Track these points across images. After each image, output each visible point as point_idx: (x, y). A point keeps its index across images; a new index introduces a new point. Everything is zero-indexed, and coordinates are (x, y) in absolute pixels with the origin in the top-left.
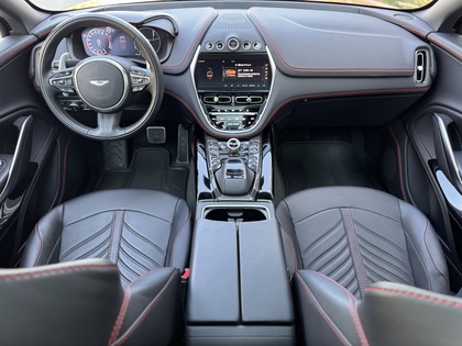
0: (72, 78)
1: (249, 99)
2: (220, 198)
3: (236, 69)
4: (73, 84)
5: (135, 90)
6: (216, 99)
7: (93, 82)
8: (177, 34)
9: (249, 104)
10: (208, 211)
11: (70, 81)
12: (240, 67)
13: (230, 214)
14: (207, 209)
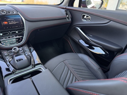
1: (17, 32)
2: (16, 73)
3: (8, 21)
6: (1, 34)
13: (24, 78)
14: (10, 80)
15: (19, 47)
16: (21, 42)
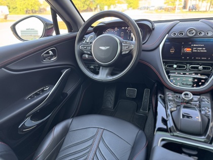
0: (91, 46)
1: (201, 67)
2: (175, 134)
3: (192, 48)
4: (91, 49)
5: (123, 53)
6: (175, 66)
7: (101, 48)
8: (153, 29)
9: (200, 71)
10: (164, 142)
11: (90, 48)
12: (195, 47)
13: (184, 150)
14: (163, 140)
15: (194, 94)
16: (201, 87)
